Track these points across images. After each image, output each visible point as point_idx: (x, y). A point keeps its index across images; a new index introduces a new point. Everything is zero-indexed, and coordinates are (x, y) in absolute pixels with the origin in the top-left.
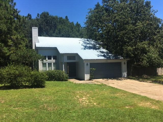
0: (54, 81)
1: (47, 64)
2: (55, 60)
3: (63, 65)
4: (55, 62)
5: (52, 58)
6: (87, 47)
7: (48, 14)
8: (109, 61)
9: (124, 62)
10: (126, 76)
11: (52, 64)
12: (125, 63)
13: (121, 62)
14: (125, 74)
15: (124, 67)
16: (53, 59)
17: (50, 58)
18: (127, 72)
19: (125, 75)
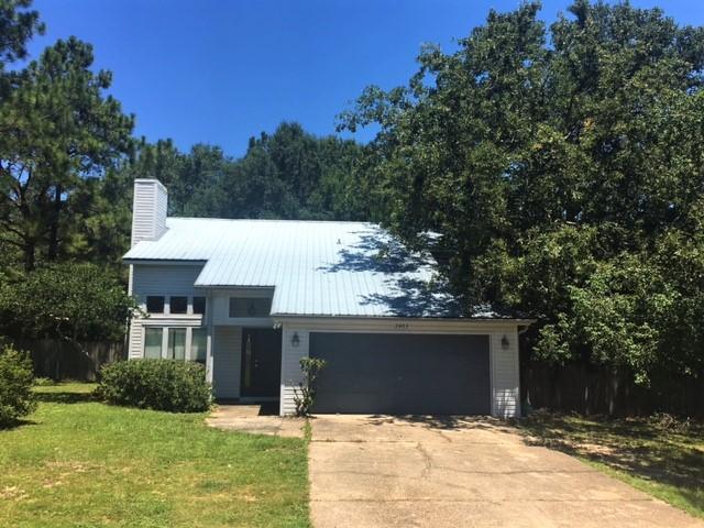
0: (143, 407)
1: (166, 330)
2: (199, 316)
3: (209, 338)
4: (199, 323)
5: (190, 308)
6: (356, 261)
7: (295, 131)
8: (415, 328)
9: (501, 338)
10: (511, 411)
11: (189, 332)
12: (505, 342)
13: (487, 337)
14: (508, 399)
15: (504, 361)
16: (195, 312)
17: (178, 307)
18: (517, 390)
19: (504, 406)
